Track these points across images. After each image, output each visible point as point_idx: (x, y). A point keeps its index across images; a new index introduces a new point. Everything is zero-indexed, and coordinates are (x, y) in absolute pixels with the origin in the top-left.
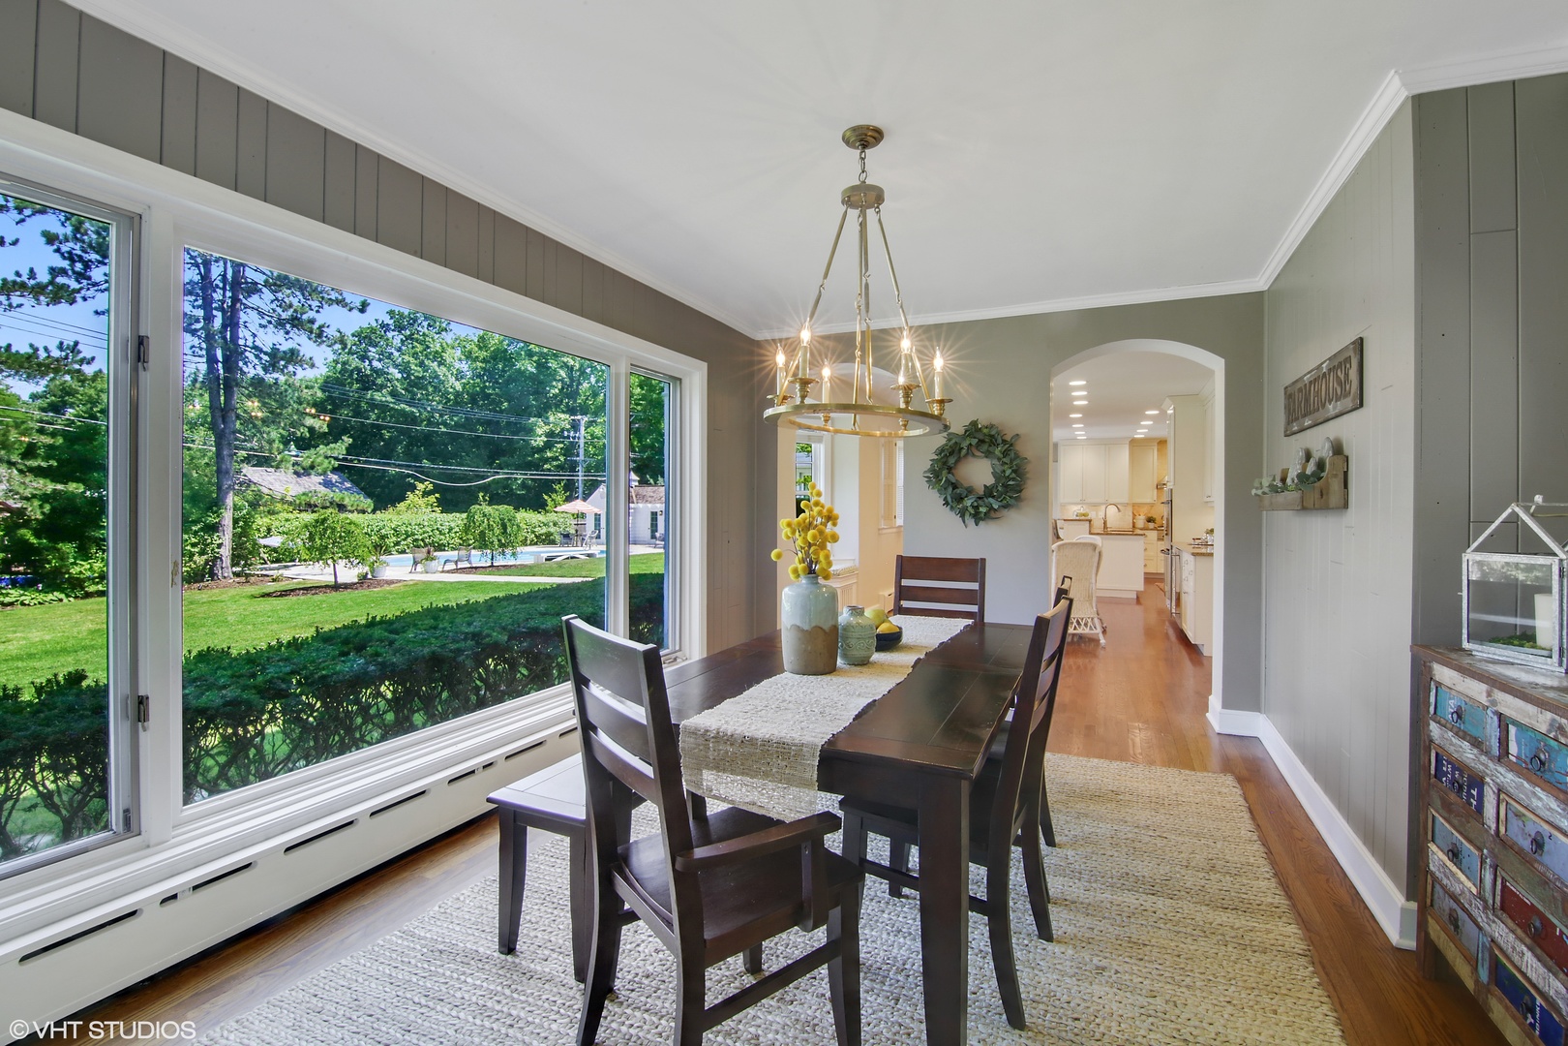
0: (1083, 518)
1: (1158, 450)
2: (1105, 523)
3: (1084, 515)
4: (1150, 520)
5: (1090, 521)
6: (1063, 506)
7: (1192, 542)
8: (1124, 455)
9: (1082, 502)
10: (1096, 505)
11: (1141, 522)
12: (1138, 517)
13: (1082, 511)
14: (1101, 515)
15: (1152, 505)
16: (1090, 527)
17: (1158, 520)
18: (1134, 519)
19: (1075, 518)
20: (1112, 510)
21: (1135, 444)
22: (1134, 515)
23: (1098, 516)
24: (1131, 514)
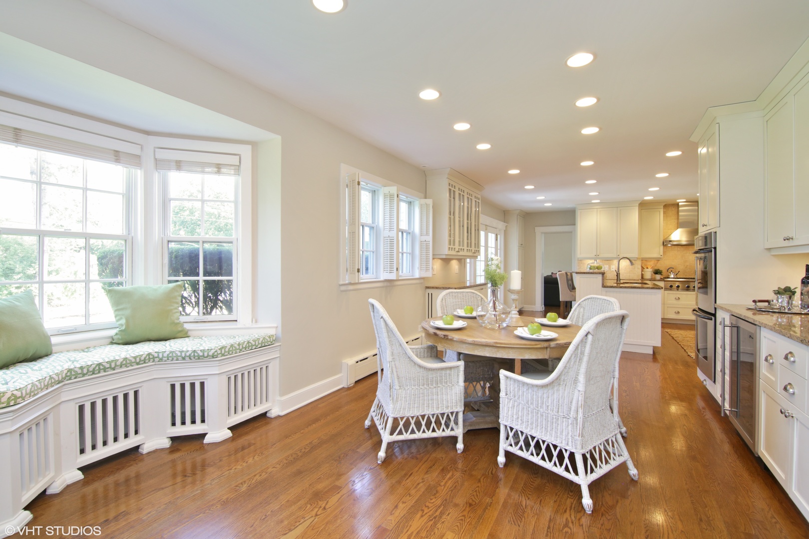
0: (596, 270)
1: (664, 213)
2: (618, 275)
3: (598, 268)
4: (657, 272)
5: (603, 274)
6: (581, 260)
7: (752, 305)
8: (634, 217)
9: (596, 258)
10: (608, 260)
11: (648, 274)
12: (646, 270)
13: (596, 265)
14: (614, 267)
15: (658, 260)
16: (603, 280)
17: (665, 273)
18: (642, 271)
19: (588, 270)
20: (624, 264)
21: (644, 206)
22: (643, 268)
23: (610, 269)
24: (640, 268)
